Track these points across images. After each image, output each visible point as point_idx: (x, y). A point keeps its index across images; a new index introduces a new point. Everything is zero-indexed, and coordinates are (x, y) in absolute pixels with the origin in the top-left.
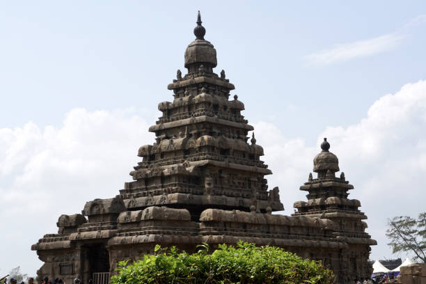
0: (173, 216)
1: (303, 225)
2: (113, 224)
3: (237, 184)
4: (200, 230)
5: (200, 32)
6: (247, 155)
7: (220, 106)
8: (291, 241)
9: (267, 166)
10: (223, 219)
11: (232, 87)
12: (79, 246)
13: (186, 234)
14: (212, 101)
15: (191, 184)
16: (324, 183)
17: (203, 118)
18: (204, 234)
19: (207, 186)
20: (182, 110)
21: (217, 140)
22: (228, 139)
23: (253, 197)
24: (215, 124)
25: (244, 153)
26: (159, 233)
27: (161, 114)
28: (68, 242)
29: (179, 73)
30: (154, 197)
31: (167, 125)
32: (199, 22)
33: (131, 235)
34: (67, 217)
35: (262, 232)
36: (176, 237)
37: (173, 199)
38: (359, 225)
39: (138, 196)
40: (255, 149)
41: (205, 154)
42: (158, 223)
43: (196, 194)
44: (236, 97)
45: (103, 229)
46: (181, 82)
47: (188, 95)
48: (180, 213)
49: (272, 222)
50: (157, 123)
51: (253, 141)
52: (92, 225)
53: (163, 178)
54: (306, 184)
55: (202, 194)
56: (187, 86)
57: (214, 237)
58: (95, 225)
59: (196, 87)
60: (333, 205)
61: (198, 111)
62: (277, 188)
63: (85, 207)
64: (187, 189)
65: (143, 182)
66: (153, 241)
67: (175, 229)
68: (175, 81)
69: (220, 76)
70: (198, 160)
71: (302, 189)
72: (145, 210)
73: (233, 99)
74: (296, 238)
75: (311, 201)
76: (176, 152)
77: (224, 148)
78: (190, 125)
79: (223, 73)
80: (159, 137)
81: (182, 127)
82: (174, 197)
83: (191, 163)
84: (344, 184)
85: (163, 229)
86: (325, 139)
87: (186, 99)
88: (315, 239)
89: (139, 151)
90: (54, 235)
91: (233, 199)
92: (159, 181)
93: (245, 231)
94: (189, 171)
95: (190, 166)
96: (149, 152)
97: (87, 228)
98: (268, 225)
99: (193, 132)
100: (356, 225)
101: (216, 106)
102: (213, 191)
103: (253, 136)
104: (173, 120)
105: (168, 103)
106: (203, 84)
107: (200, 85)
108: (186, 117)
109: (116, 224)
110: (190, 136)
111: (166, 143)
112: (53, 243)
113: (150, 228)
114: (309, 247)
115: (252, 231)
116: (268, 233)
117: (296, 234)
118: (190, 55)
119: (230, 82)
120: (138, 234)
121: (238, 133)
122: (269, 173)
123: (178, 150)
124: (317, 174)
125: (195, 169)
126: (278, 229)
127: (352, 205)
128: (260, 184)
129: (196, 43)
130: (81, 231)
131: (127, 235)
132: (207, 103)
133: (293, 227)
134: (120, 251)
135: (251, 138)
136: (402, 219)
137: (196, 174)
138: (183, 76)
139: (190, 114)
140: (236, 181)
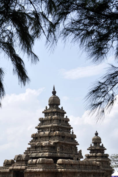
0: (48, 162)
1: (91, 164)
2: (26, 164)
3: (67, 149)
4: (57, 167)
5: (54, 93)
6: (71, 138)
7: (62, 120)
8: (87, 170)
9: (77, 142)
10: (65, 163)
11: (65, 113)
12: (12, 172)
13: (52, 168)
14: (59, 118)
15: (52, 149)
16: (96, 148)
17: (56, 125)
18: (59, 168)
19: (58, 150)
20: (48, 121)
21: (61, 133)
22: (64, 132)
23: (73, 154)
24: (60, 127)
25: (70, 137)
26: (44, 168)
27: (40, 122)
28: (8, 170)
29: (46, 107)
30: (39, 154)
31: (42, 126)
32: (54, 89)
33: (33, 168)
34: (8, 160)
35: (78, 167)
36: (49, 169)
37: (46, 155)
38: (108, 163)
39: (32, 153)
40: (73, 136)
41: (57, 138)
42: (43, 164)
43: (54, 153)
44: (67, 117)
45: (22, 166)
46: (48, 111)
47: (50, 116)
48: (50, 160)
49: (81, 164)
50: (38, 125)
51: (73, 133)
52: (18, 164)
53: (42, 147)
54: (90, 148)
55: (56, 153)
56: (50, 113)
57: (63, 170)
58: (19, 164)
59: (53, 113)
60: (99, 156)
61: (54, 122)
62: (81, 150)
63: (15, 157)
64: (51, 151)
65: (34, 148)
66: (42, 171)
67: (49, 166)
68: (45, 110)
69: (61, 109)
70: (55, 140)
71: (88, 149)
72: (38, 159)
73: (66, 117)
74: (89, 169)
75: (92, 154)
76: (46, 137)
77: (63, 136)
78: (51, 127)
79: (62, 108)
80: (39, 131)
81: (48, 128)
82: (47, 154)
83: (52, 141)
84: (103, 148)
85: (45, 166)
86: (96, 131)
87: (49, 117)
88: (95, 170)
89: (32, 135)
90: (2, 167)
91: (67, 154)
92: (41, 148)
93: (72, 167)
94: (51, 144)
95: (51, 142)
96: (36, 136)
97: (16, 165)
98: (79, 165)
99: (52, 130)
100: (107, 164)
101: (60, 120)
102: (60, 152)
103: (73, 131)
104: (44, 125)
105: (42, 118)
106: (56, 112)
107: (55, 113)
108: (49, 124)
109: (27, 164)
110: (51, 131)
111: (42, 133)
112: (2, 170)
113: (40, 166)
114: (93, 173)
115: (74, 167)
116: (79, 167)
117: (89, 168)
118: (51, 101)
119: (65, 111)
120: (36, 168)
121: (68, 130)
122: (78, 144)
123: (47, 136)
124: (93, 144)
125: (53, 144)
126: (82, 166)
127: (106, 156)
128: (75, 149)
129: (53, 97)
130: (13, 166)
131: (31, 168)
132: (57, 119)
133: (88, 165)
134: (28, 174)
135: (72, 131)
136: (115, 155)
137: (54, 145)
138: (48, 109)
139: (51, 123)
140: (67, 148)
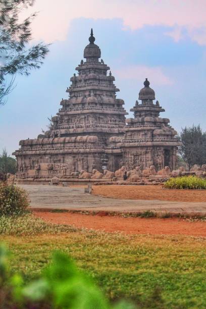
5: (92, 39)
24: (97, 90)
29: (82, 61)
31: (75, 89)
32: (92, 34)
40: (119, 101)
54: (134, 108)
73: (109, 75)
75: (136, 119)
76: (78, 104)
86: (147, 79)
104: (77, 87)
110: (85, 96)
124: (141, 101)
